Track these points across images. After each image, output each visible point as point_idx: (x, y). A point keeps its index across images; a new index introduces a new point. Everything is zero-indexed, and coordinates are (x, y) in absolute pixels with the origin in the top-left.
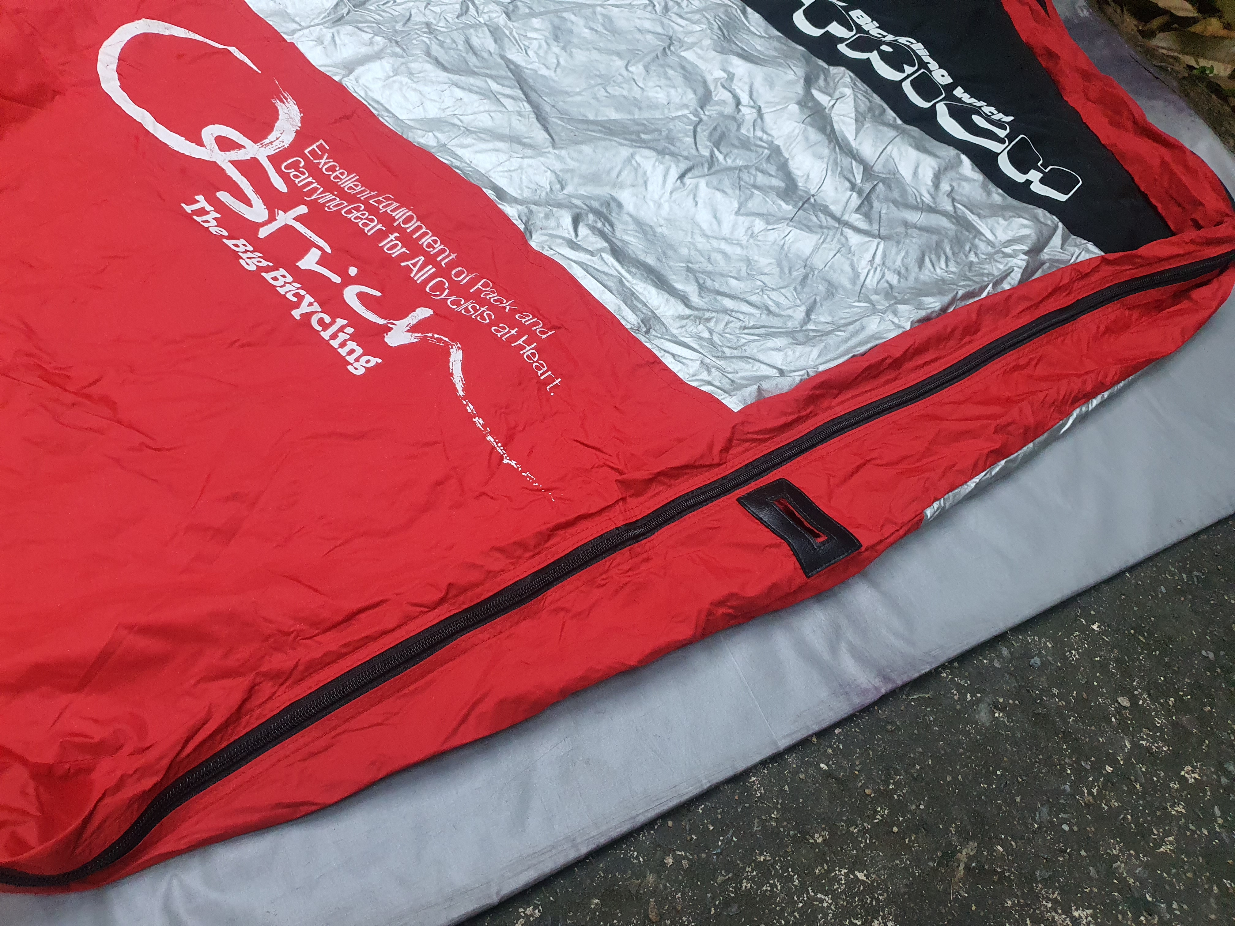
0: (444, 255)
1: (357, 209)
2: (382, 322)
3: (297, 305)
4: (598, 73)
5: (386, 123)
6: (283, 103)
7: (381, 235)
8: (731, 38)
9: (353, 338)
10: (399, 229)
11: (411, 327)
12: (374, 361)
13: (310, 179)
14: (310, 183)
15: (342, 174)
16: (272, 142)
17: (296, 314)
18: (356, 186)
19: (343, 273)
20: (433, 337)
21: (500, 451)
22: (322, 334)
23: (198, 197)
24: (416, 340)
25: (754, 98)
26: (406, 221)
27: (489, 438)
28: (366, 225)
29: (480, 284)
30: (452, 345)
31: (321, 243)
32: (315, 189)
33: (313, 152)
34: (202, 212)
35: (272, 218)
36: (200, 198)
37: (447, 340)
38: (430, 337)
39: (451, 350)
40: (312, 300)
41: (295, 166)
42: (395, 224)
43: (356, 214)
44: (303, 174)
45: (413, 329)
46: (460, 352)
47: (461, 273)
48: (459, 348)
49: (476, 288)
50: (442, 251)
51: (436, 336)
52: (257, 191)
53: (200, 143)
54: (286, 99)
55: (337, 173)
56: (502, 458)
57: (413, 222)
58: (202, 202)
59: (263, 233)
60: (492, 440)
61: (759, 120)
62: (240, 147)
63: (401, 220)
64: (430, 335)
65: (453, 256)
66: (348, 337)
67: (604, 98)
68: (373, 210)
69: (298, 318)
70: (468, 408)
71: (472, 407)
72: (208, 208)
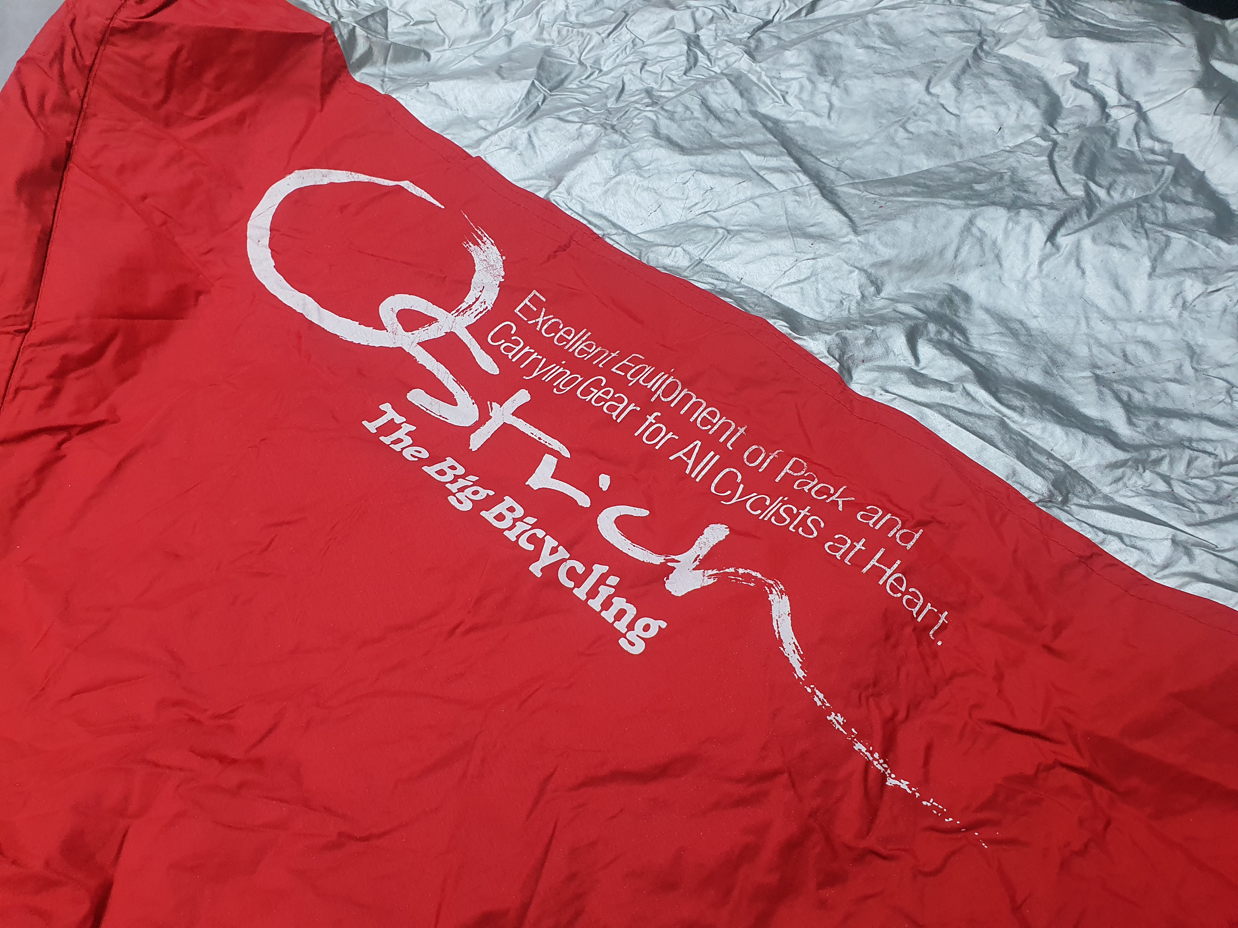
0: (728, 433)
1: (597, 385)
2: (657, 560)
3: (535, 556)
4: (889, 108)
5: (616, 246)
6: (478, 245)
7: (637, 419)
8: (1067, 13)
9: (619, 591)
10: (658, 405)
11: (701, 561)
12: (656, 625)
13: (527, 349)
14: (529, 354)
15: (568, 333)
16: (470, 306)
17: (536, 569)
18: (590, 346)
19: (591, 489)
20: (736, 574)
21: (879, 767)
22: (576, 591)
23: (383, 407)
24: (711, 581)
25: (1125, 92)
26: (666, 393)
27: (858, 746)
28: (612, 408)
29: (788, 467)
30: (770, 586)
31: (556, 445)
32: (536, 362)
33: (526, 308)
34: (391, 427)
35: (484, 417)
36: (386, 407)
37: (759, 576)
38: (731, 574)
39: (771, 597)
40: (556, 544)
41: (504, 334)
42: (653, 400)
43: (596, 393)
44: (517, 343)
45: (704, 564)
46: (786, 598)
47: (757, 453)
48: (781, 591)
49: (783, 474)
50: (725, 427)
51: (741, 571)
52: (460, 381)
53: (380, 326)
54: (481, 239)
55: (561, 333)
56: (884, 778)
57: (677, 392)
58: (389, 413)
59: (477, 441)
60: (864, 749)
61: (1142, 124)
62: (431, 320)
63: (660, 392)
64: (732, 570)
65: (742, 430)
66: (613, 590)
67: (906, 141)
68: (618, 383)
69: (539, 575)
70: (816, 699)
71: (821, 696)
72: (399, 419)
